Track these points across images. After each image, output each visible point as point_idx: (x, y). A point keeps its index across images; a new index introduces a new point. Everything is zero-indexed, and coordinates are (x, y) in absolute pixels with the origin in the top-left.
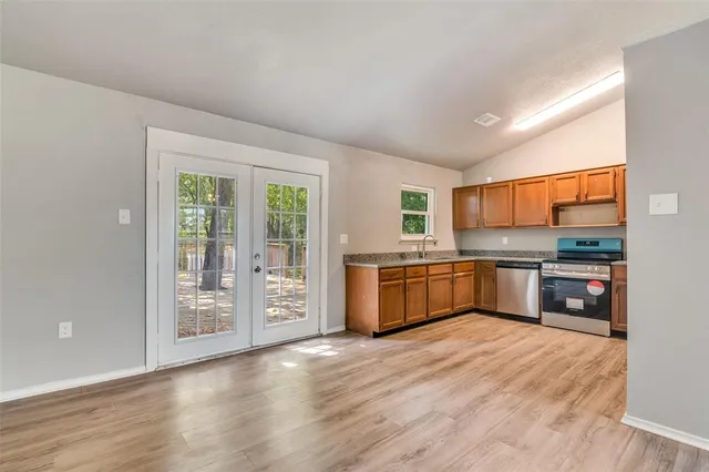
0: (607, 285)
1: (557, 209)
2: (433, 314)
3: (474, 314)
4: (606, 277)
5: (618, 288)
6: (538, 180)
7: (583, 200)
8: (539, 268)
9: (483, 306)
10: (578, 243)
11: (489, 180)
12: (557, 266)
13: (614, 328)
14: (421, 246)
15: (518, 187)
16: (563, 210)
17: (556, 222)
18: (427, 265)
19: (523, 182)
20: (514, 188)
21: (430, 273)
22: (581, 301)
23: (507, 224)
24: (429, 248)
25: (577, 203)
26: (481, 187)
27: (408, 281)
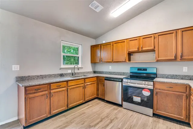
0: (152, 91)
1: (130, 54)
2: (70, 106)
3: (96, 100)
4: (151, 87)
5: (157, 93)
6: (122, 41)
7: (140, 50)
8: (122, 81)
9: (100, 96)
10: (139, 69)
11: (104, 42)
12: (129, 81)
13: (154, 112)
14: (73, 70)
15: (114, 45)
16: (132, 55)
17: (130, 60)
18: (67, 81)
19: (117, 42)
20: (113, 45)
21: (69, 85)
22: (140, 98)
23: (110, 61)
24: (76, 71)
25: (138, 52)
26: (101, 45)
27: (52, 91)
